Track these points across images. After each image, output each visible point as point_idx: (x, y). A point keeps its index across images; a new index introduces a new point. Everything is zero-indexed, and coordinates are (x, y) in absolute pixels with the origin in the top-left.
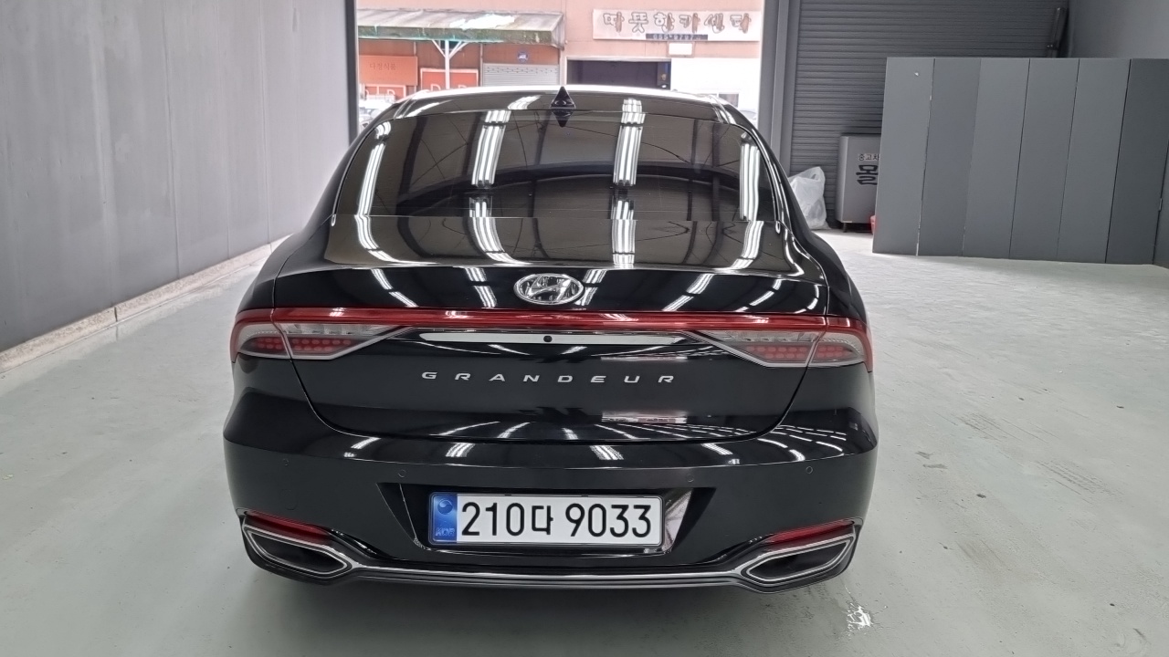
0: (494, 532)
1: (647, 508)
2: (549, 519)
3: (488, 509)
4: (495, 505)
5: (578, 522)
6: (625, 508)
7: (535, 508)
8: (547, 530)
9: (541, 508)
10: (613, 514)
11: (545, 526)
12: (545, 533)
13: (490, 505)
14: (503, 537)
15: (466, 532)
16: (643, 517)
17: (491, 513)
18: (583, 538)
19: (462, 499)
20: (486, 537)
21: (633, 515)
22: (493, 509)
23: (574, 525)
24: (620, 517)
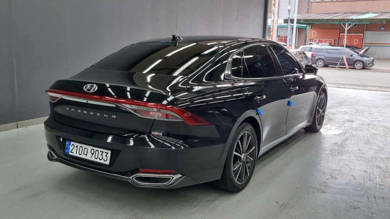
0: (76, 153)
1: (107, 153)
2: (87, 152)
3: (76, 147)
4: (78, 146)
5: (93, 154)
6: (103, 152)
7: (85, 148)
8: (86, 155)
9: (86, 148)
10: (100, 153)
11: (86, 154)
12: (86, 156)
13: (77, 146)
14: (78, 155)
15: (71, 152)
16: (106, 156)
17: (76, 148)
18: (93, 159)
19: (72, 143)
20: (74, 154)
21: (104, 154)
22: (77, 147)
23: (92, 155)
24: (102, 155)
